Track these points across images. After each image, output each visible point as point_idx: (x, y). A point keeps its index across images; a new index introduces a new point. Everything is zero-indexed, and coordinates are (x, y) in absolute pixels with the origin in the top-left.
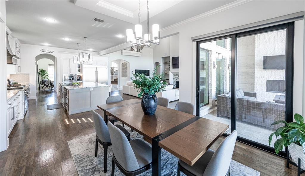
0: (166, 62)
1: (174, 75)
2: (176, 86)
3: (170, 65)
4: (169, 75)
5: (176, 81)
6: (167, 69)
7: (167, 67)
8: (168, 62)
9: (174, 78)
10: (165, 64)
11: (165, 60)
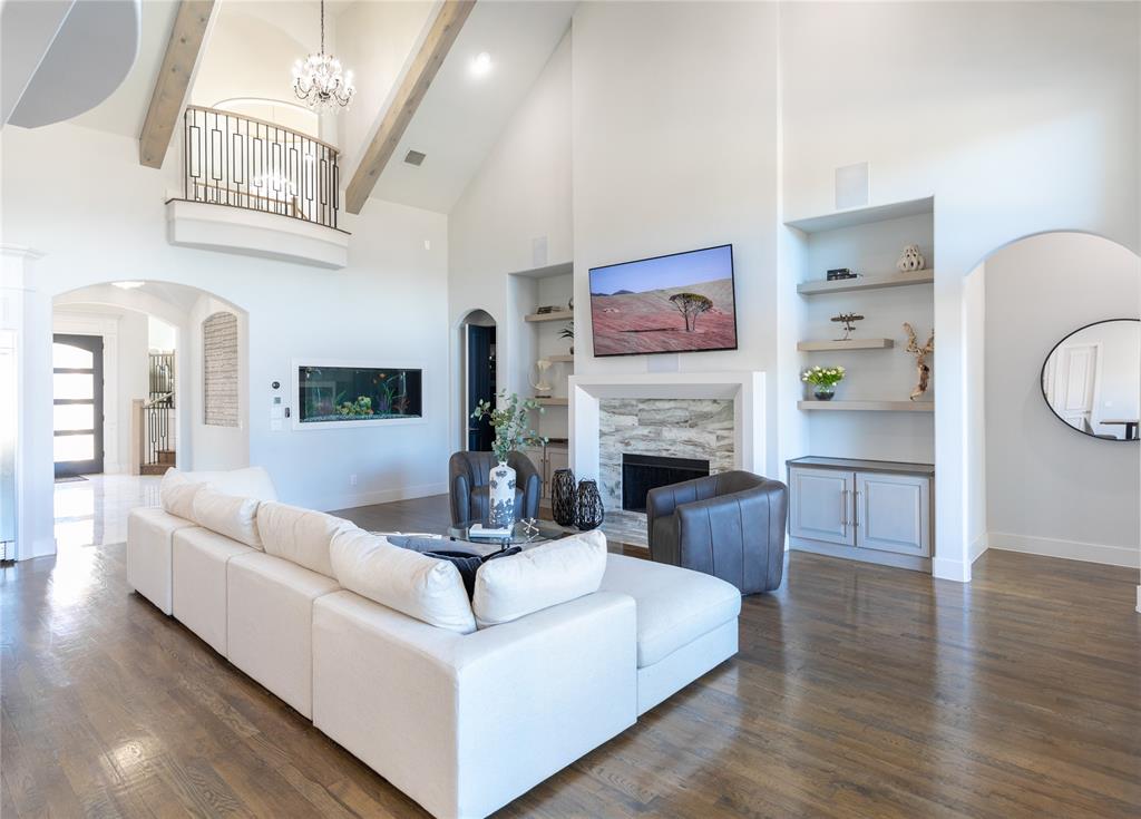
0: (547, 310)
1: (602, 408)
2: (620, 492)
3: (570, 334)
4: (562, 407)
5: (626, 457)
6: (554, 361)
7: (554, 345)
8: (558, 310)
9: (602, 434)
10: (536, 324)
11: (536, 295)
